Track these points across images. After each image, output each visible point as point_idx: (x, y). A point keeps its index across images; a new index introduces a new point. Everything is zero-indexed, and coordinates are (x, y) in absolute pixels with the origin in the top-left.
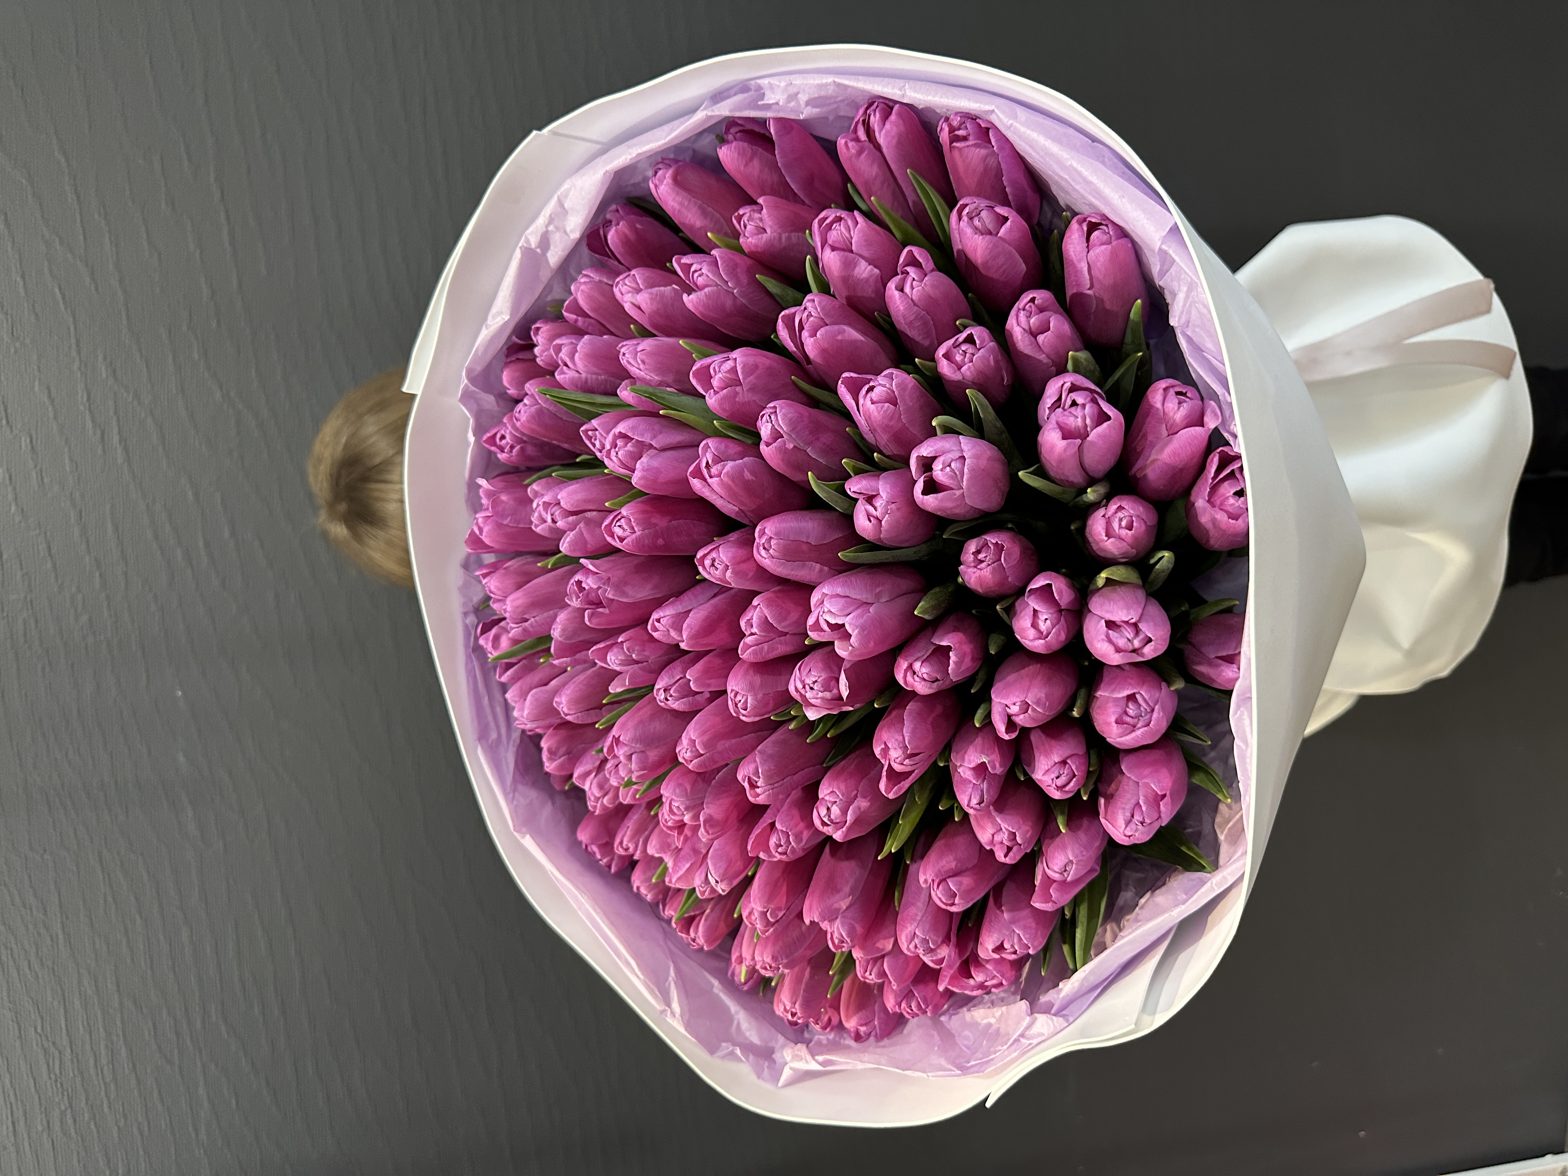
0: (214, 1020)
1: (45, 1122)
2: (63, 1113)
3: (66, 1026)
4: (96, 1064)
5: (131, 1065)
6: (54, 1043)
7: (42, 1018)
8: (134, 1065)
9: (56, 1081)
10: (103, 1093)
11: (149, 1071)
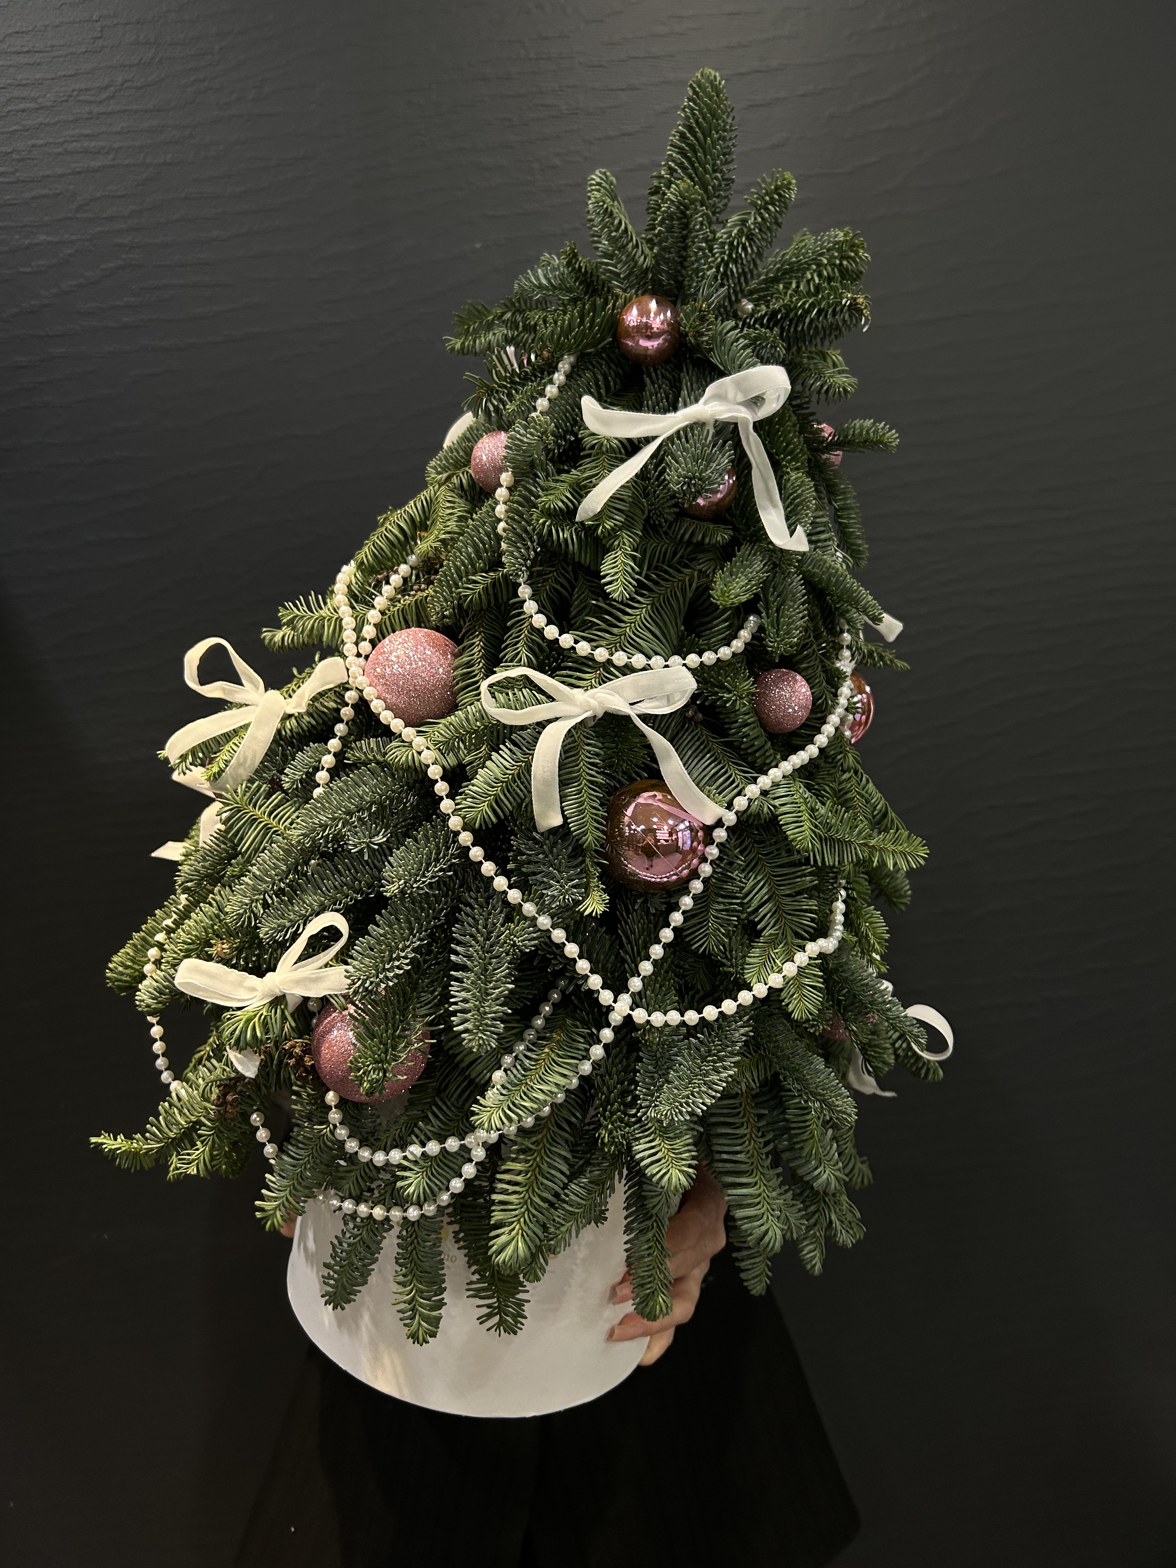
0: (124, 256)
1: (24, 82)
2: (34, 100)
3: (131, 110)
4: (87, 136)
5: (80, 169)
6: (113, 97)
7: (141, 87)
8: (79, 173)
9: (70, 96)
10: (51, 140)
11: (71, 187)
